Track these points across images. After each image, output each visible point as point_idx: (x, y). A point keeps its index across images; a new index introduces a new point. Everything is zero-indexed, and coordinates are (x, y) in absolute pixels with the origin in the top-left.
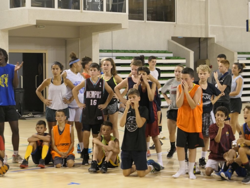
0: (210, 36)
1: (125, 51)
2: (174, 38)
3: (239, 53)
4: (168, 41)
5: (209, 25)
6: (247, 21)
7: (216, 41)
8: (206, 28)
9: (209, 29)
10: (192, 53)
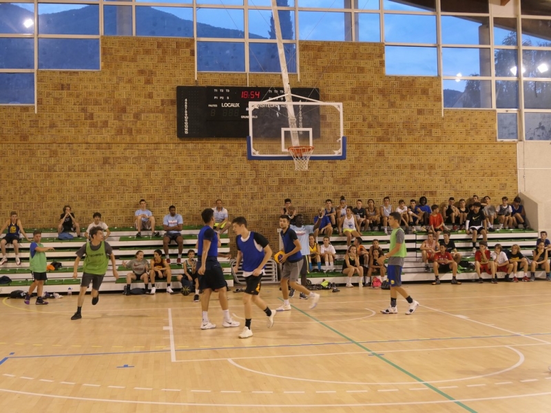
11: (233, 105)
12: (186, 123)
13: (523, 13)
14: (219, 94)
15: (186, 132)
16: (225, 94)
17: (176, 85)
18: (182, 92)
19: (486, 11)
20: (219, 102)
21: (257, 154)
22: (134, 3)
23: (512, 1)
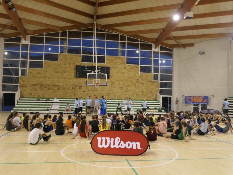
11: (89, 70)
12: (78, 74)
13: (160, 51)
14: (86, 68)
15: (78, 76)
16: (87, 68)
17: (76, 65)
18: (77, 67)
19: (152, 50)
20: (86, 69)
21: (88, 84)
22: (67, 46)
23: (158, 47)
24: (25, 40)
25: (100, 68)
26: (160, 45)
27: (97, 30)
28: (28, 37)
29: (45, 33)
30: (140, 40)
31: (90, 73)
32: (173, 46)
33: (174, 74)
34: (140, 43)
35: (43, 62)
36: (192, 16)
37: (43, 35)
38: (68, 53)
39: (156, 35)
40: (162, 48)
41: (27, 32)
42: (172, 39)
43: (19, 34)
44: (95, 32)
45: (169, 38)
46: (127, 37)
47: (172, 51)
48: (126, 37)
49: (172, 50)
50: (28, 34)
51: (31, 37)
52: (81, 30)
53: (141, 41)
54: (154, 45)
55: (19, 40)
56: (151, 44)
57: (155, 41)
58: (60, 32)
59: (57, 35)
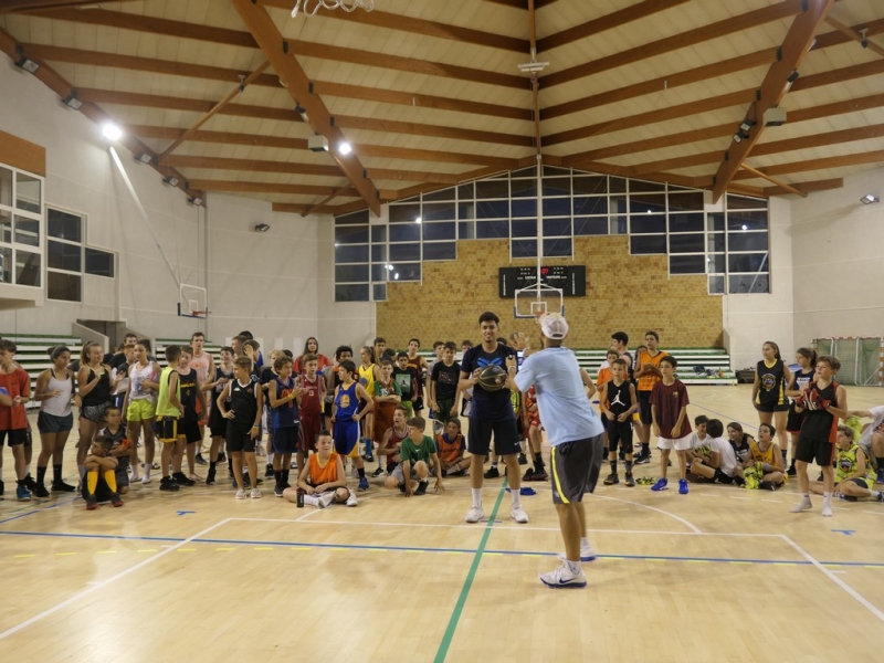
0: (121, 319)
1: (33, 336)
2: (79, 321)
3: (157, 340)
4: (73, 325)
5: (121, 307)
6: (179, 305)
7: (127, 326)
8: (117, 310)
9: (120, 312)
10: (107, 339)
11: (532, 278)
12: (504, 289)
13: (728, 208)
14: (524, 271)
15: (504, 294)
16: (527, 271)
17: (498, 267)
18: (502, 271)
19: (702, 208)
21: (519, 315)
22: (475, 220)
23: (720, 200)
24: (379, 215)
25: (560, 271)
26: (726, 194)
27: (547, 171)
28: (385, 209)
29: (421, 195)
30: (666, 185)
31: (523, 290)
32: (768, 192)
33: (773, 272)
34: (666, 192)
35: (419, 264)
36: (784, 119)
37: (418, 199)
38: (478, 237)
39: (709, 169)
40: (732, 202)
41: (382, 197)
42: (758, 176)
43: (364, 203)
44: (539, 178)
45: (747, 174)
46: (630, 181)
47: (766, 207)
48: (627, 180)
49: (765, 204)
50: (384, 201)
51: (391, 207)
52: (506, 176)
53: (670, 188)
54: (708, 194)
55: (364, 217)
56: (702, 194)
57: (711, 183)
58: (456, 187)
59: (450, 194)
